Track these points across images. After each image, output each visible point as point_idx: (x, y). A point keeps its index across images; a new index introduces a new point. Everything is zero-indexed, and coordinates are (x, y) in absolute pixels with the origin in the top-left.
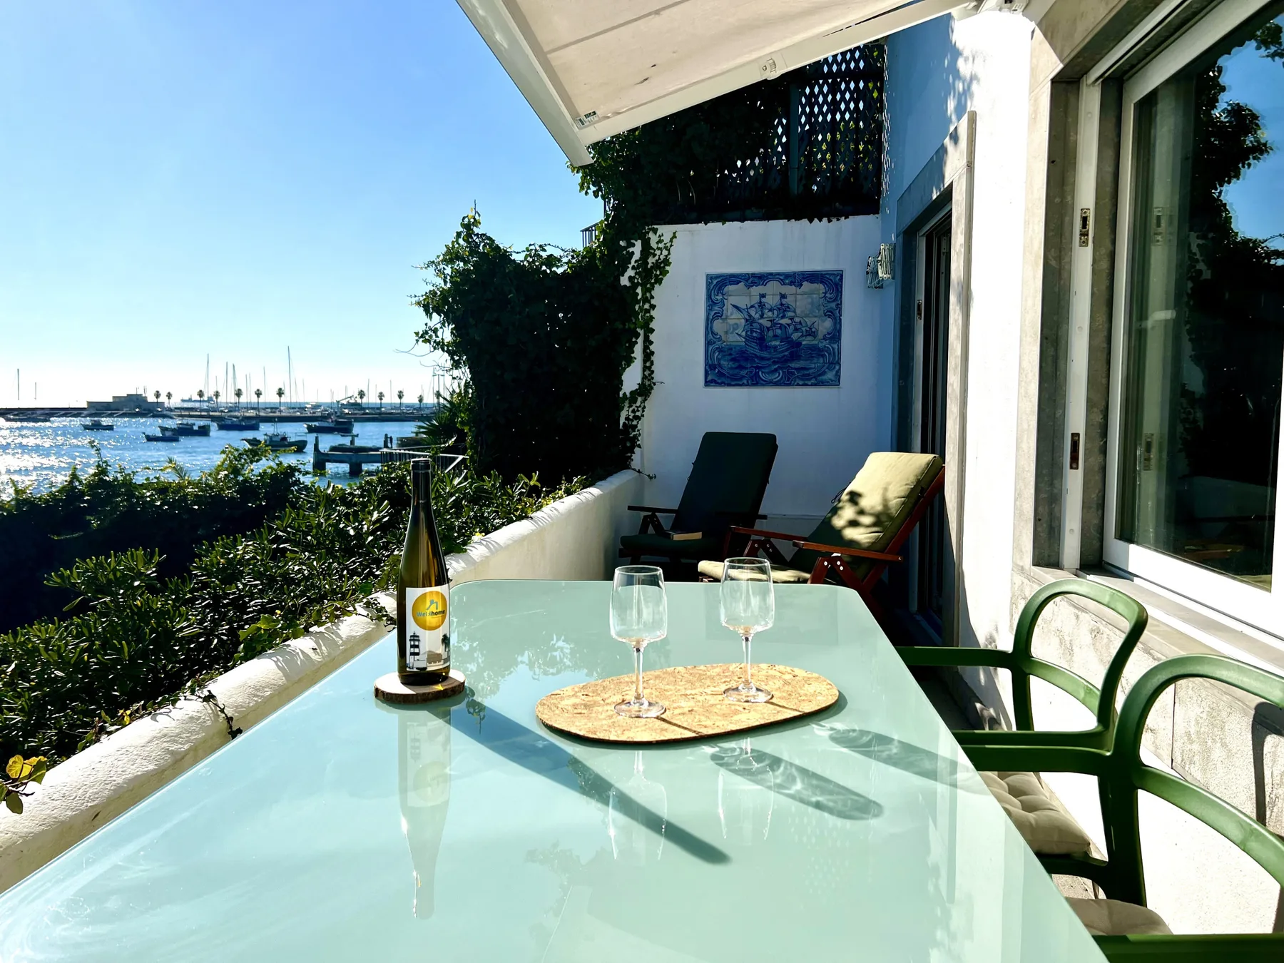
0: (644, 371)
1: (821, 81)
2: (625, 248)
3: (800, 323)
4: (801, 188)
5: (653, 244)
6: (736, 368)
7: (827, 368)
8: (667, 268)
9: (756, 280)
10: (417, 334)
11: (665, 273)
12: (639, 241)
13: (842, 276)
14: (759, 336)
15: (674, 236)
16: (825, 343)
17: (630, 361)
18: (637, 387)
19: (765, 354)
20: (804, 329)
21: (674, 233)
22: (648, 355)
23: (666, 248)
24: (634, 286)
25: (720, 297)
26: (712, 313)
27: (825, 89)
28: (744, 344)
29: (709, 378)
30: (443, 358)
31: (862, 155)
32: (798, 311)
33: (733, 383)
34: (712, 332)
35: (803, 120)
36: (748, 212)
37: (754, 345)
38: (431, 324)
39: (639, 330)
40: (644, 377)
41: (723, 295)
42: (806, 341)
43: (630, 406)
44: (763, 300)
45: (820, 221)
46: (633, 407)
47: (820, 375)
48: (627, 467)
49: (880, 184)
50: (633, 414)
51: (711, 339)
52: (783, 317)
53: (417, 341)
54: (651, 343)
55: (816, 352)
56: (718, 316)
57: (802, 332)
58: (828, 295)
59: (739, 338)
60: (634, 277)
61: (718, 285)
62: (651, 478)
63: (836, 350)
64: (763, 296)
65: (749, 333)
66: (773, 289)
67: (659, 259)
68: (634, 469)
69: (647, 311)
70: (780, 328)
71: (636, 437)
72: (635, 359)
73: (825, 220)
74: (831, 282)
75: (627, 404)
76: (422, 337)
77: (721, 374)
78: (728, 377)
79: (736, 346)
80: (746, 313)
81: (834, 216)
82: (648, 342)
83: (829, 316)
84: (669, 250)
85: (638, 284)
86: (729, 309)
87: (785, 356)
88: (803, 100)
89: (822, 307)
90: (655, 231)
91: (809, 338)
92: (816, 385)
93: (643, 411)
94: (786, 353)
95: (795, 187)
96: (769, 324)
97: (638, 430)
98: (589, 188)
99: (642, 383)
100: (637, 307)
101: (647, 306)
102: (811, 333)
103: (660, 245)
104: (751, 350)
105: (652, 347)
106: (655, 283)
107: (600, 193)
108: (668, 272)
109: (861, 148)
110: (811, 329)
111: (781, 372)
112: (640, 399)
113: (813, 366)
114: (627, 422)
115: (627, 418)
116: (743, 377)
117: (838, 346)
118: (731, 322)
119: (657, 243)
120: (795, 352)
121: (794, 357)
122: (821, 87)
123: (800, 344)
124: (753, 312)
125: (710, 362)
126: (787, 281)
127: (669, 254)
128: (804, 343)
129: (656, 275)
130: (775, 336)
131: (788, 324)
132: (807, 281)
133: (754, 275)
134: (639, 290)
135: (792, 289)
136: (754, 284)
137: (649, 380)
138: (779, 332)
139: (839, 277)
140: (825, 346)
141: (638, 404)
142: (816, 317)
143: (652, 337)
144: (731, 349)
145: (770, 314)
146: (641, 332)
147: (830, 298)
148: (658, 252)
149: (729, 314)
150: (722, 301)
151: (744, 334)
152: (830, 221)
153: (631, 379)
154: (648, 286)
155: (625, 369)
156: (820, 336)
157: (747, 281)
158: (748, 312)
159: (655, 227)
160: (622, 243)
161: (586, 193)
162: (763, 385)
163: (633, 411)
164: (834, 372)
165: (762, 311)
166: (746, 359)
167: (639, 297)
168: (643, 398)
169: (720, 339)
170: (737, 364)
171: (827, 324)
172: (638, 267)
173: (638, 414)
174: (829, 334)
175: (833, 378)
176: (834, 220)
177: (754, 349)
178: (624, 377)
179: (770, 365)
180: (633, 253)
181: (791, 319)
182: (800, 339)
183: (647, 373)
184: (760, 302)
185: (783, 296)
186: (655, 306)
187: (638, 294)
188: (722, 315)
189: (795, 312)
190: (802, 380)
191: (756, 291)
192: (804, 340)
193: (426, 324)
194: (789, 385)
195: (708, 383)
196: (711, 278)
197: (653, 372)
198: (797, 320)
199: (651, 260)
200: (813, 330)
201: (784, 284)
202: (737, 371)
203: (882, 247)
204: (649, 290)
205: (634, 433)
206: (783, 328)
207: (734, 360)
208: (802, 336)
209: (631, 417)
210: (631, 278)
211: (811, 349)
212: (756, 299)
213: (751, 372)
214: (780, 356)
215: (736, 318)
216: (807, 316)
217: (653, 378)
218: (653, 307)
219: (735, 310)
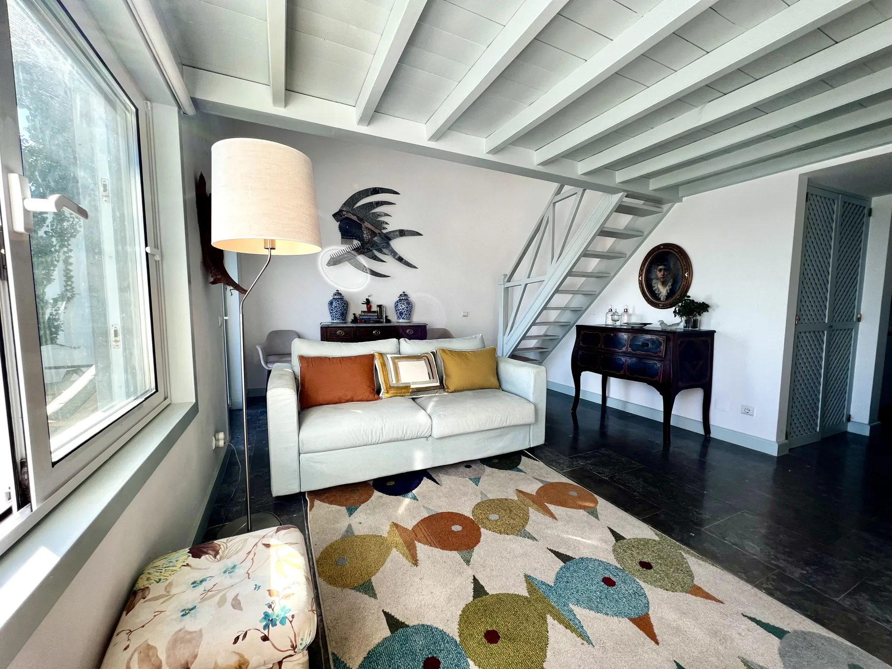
50: (55, 312)
72: (54, 279)
75: (50, 306)
105: (72, 274)
114: (51, 317)
115: (51, 314)
183: (69, 288)
197: (73, 288)
210: (46, 232)
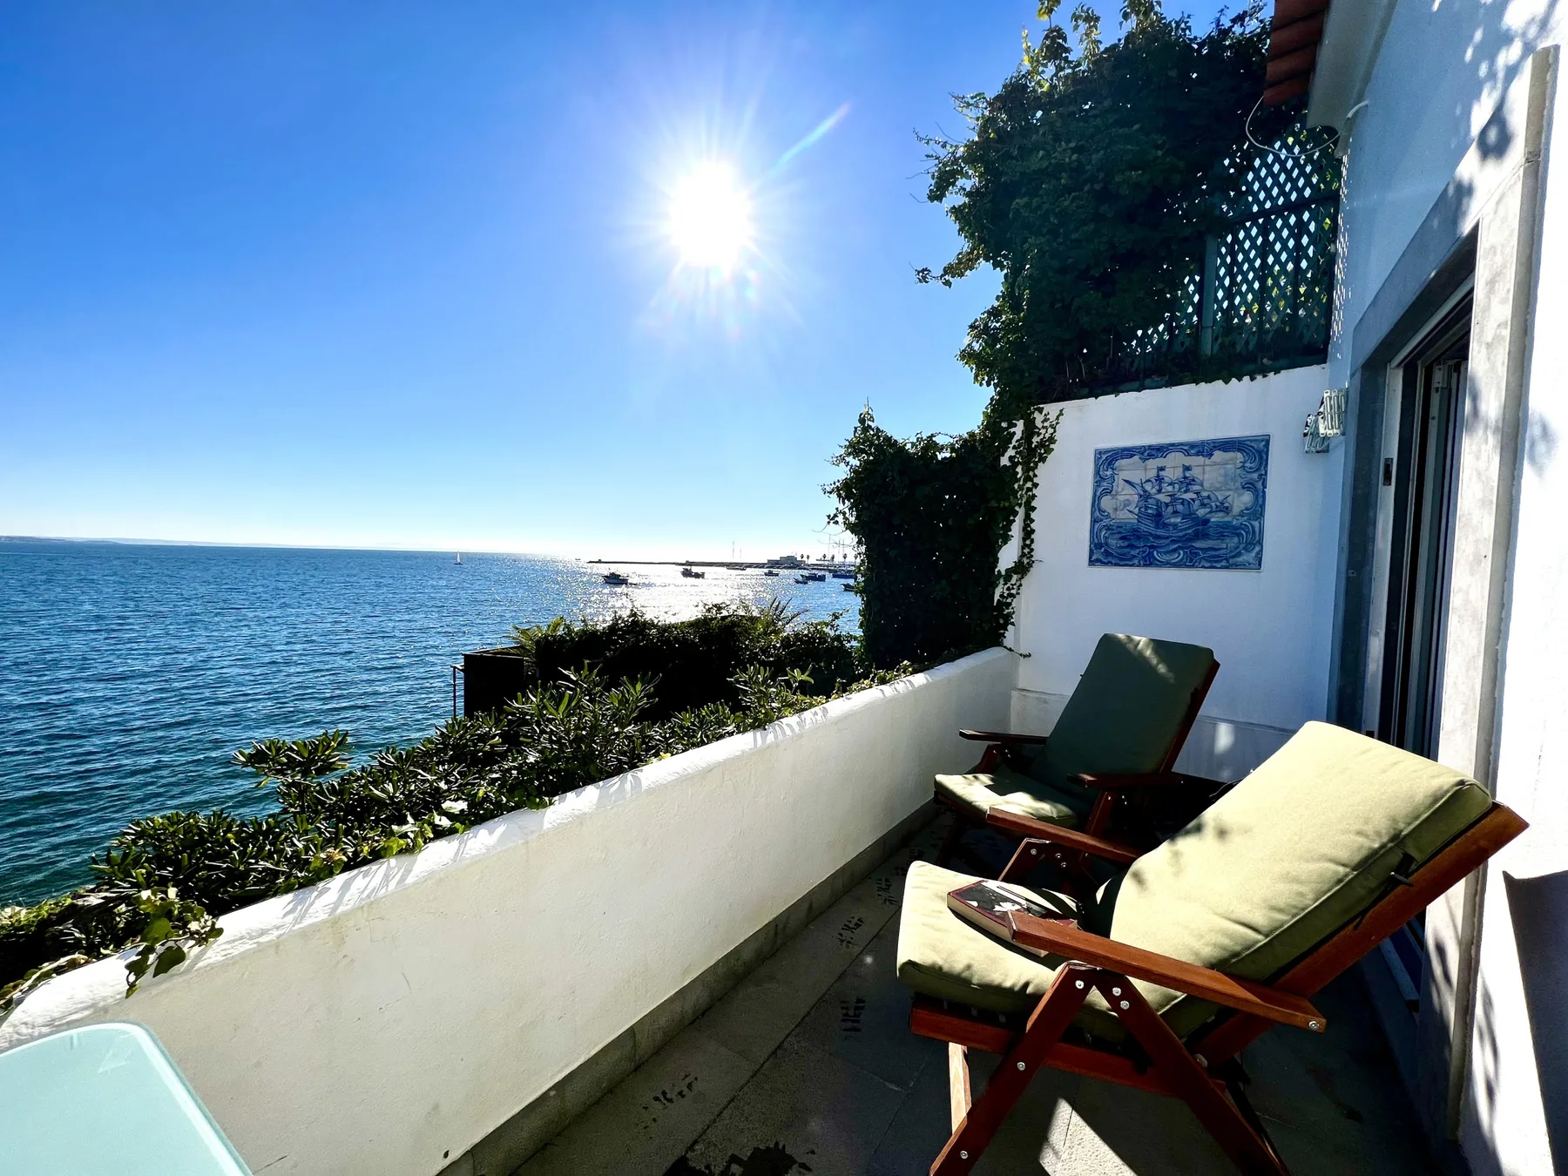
0: (1023, 548)
1: (1248, 224)
2: (1007, 429)
3: (1209, 497)
4: (1216, 347)
5: (1038, 423)
6: (1127, 547)
7: (1244, 549)
8: (1052, 446)
9: (1154, 452)
10: (829, 516)
11: (1049, 451)
12: (1022, 422)
13: (1268, 442)
14: (1155, 513)
15: (1061, 413)
16: (1241, 520)
17: (1006, 539)
18: (1013, 565)
19: (1160, 532)
20: (1213, 504)
21: (1061, 411)
22: (1028, 533)
23: (1052, 426)
24: (1015, 465)
25: (1109, 473)
26: (1100, 490)
27: (1254, 232)
28: (1136, 521)
29: (1094, 558)
30: (850, 538)
31: (1303, 299)
32: (1206, 485)
33: (1122, 563)
34: (1099, 510)
35: (1222, 271)
36: (1148, 382)
37: (1148, 522)
38: (841, 507)
39: (1017, 508)
40: (1023, 555)
41: (1113, 469)
42: (1215, 519)
43: (1006, 584)
44: (1161, 473)
45: (1240, 379)
46: (1009, 585)
47: (1233, 557)
48: (1000, 644)
49: (1329, 326)
51: (1097, 515)
52: (1186, 492)
53: (829, 523)
54: (1033, 521)
55: (1226, 530)
56: (1108, 492)
57: (1211, 507)
58: (1248, 465)
59: (1130, 516)
60: (1015, 457)
61: (1108, 460)
62: (1025, 656)
63: (1257, 529)
64: (1162, 469)
65: (1143, 510)
66: (1174, 462)
67: (1044, 437)
68: (1005, 647)
69: (1029, 490)
70: (1182, 504)
71: (1010, 615)
73: (1246, 379)
74: (1254, 451)
76: (832, 519)
77: (1107, 554)
78: (1116, 557)
79: (1126, 524)
80: (1139, 489)
81: (1259, 373)
82: (1028, 520)
83: (1248, 489)
84: (1055, 428)
85: (1018, 463)
86: (1119, 485)
87: (1186, 534)
88: (1223, 250)
89: (1240, 480)
90: (1041, 410)
91: (1221, 514)
92: (1226, 568)
93: (1019, 589)
94: (1190, 531)
95: (1208, 347)
96: (1168, 500)
97: (1013, 608)
98: (983, 379)
99: (1020, 561)
100: (1016, 486)
101: (1029, 485)
102: (1225, 509)
103: (1045, 424)
104: (1143, 527)
106: (1039, 461)
107: (992, 382)
108: (1053, 449)
109: (1302, 290)
110: (1222, 504)
111: (1181, 552)
112: (1015, 577)
113: (1224, 546)
116: (1134, 557)
117: (1260, 523)
118: (1121, 498)
119: (1043, 422)
120: (1201, 528)
121: (1198, 536)
122: (1248, 231)
123: (1206, 521)
124: (1148, 487)
125: (1096, 541)
126: (1193, 452)
127: (1055, 432)
128: (1213, 520)
129: (1040, 454)
130: (1175, 512)
131: (1193, 500)
132: (1219, 450)
133: (1150, 447)
134: (1019, 469)
135: (1200, 459)
136: (1151, 456)
137: (1028, 558)
138: (1180, 508)
139: (1264, 443)
140: (1241, 524)
141: (1013, 581)
142: (1230, 490)
143: (1033, 515)
144: (1121, 527)
145: (1170, 488)
146: (1021, 511)
147: (1250, 468)
148: (1043, 431)
149: (1120, 490)
150: (1112, 476)
151: (1137, 511)
152: (1252, 379)
153: (1008, 556)
154: (1032, 465)
155: (1001, 547)
156: (1236, 510)
157: (1142, 454)
158: (1142, 487)
159: (1041, 406)
160: (1004, 425)
161: (981, 384)
162: (1157, 566)
163: (1008, 589)
164: (1253, 554)
165: (1160, 486)
166: (1139, 538)
167: (1018, 477)
168: (1020, 576)
169: (1108, 516)
170: (1126, 543)
171: (1247, 497)
172: (1019, 446)
173: (1014, 592)
174: (1247, 509)
175: (1251, 561)
176: (1259, 378)
177: (1148, 527)
178: (999, 555)
179: (1168, 545)
180: (1014, 433)
181: (1196, 493)
182: (1208, 516)
184: (1158, 476)
185: (1187, 468)
186: (1038, 484)
187: (1018, 473)
188: (1111, 491)
189: (1202, 485)
190: (1210, 562)
191: (1153, 464)
192: (1213, 517)
193: (837, 509)
194: (1193, 566)
195: (1092, 562)
196: (1100, 453)
198: (1205, 494)
199: (1036, 440)
200: (1226, 505)
201: (1189, 455)
202: (1127, 550)
203: (1325, 395)
204: (1029, 469)
205: (1007, 611)
206: (1186, 503)
207: (1123, 538)
208: (1211, 512)
209: (1005, 595)
211: (1220, 527)
212: (1152, 474)
213: (1144, 552)
214: (1181, 534)
215: (1128, 495)
216: (1218, 489)
217: (1032, 556)
218: (1036, 485)
219: (1127, 486)
